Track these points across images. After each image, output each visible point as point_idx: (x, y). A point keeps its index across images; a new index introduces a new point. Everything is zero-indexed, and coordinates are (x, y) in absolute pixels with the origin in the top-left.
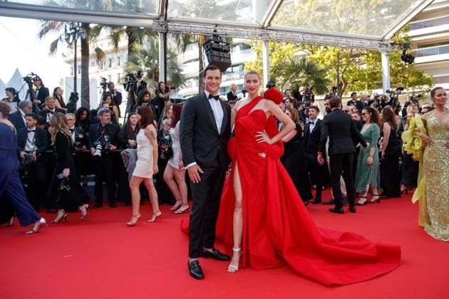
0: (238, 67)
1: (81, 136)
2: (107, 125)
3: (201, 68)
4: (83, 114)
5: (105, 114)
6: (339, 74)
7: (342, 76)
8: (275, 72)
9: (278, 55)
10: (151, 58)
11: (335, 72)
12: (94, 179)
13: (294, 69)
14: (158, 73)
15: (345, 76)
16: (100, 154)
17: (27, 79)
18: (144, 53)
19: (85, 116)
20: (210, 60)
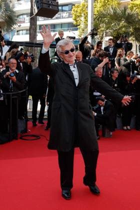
3: (32, 13)
8: (98, 19)
20: (40, 8)
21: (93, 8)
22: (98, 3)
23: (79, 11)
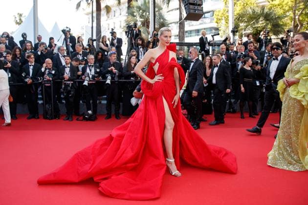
0: (209, 14)
1: (98, 70)
2: (114, 63)
3: (181, 19)
4: (99, 55)
5: (113, 55)
6: (295, 16)
7: (299, 19)
8: (239, 19)
9: (242, 4)
10: (144, 11)
11: (292, 15)
12: (106, 99)
13: (254, 17)
14: (149, 22)
15: (301, 18)
16: (110, 83)
17: (64, 31)
18: (139, 8)
19: (100, 57)
20: (188, 13)
21: (233, 12)
22: (237, 6)
23: (220, 15)
